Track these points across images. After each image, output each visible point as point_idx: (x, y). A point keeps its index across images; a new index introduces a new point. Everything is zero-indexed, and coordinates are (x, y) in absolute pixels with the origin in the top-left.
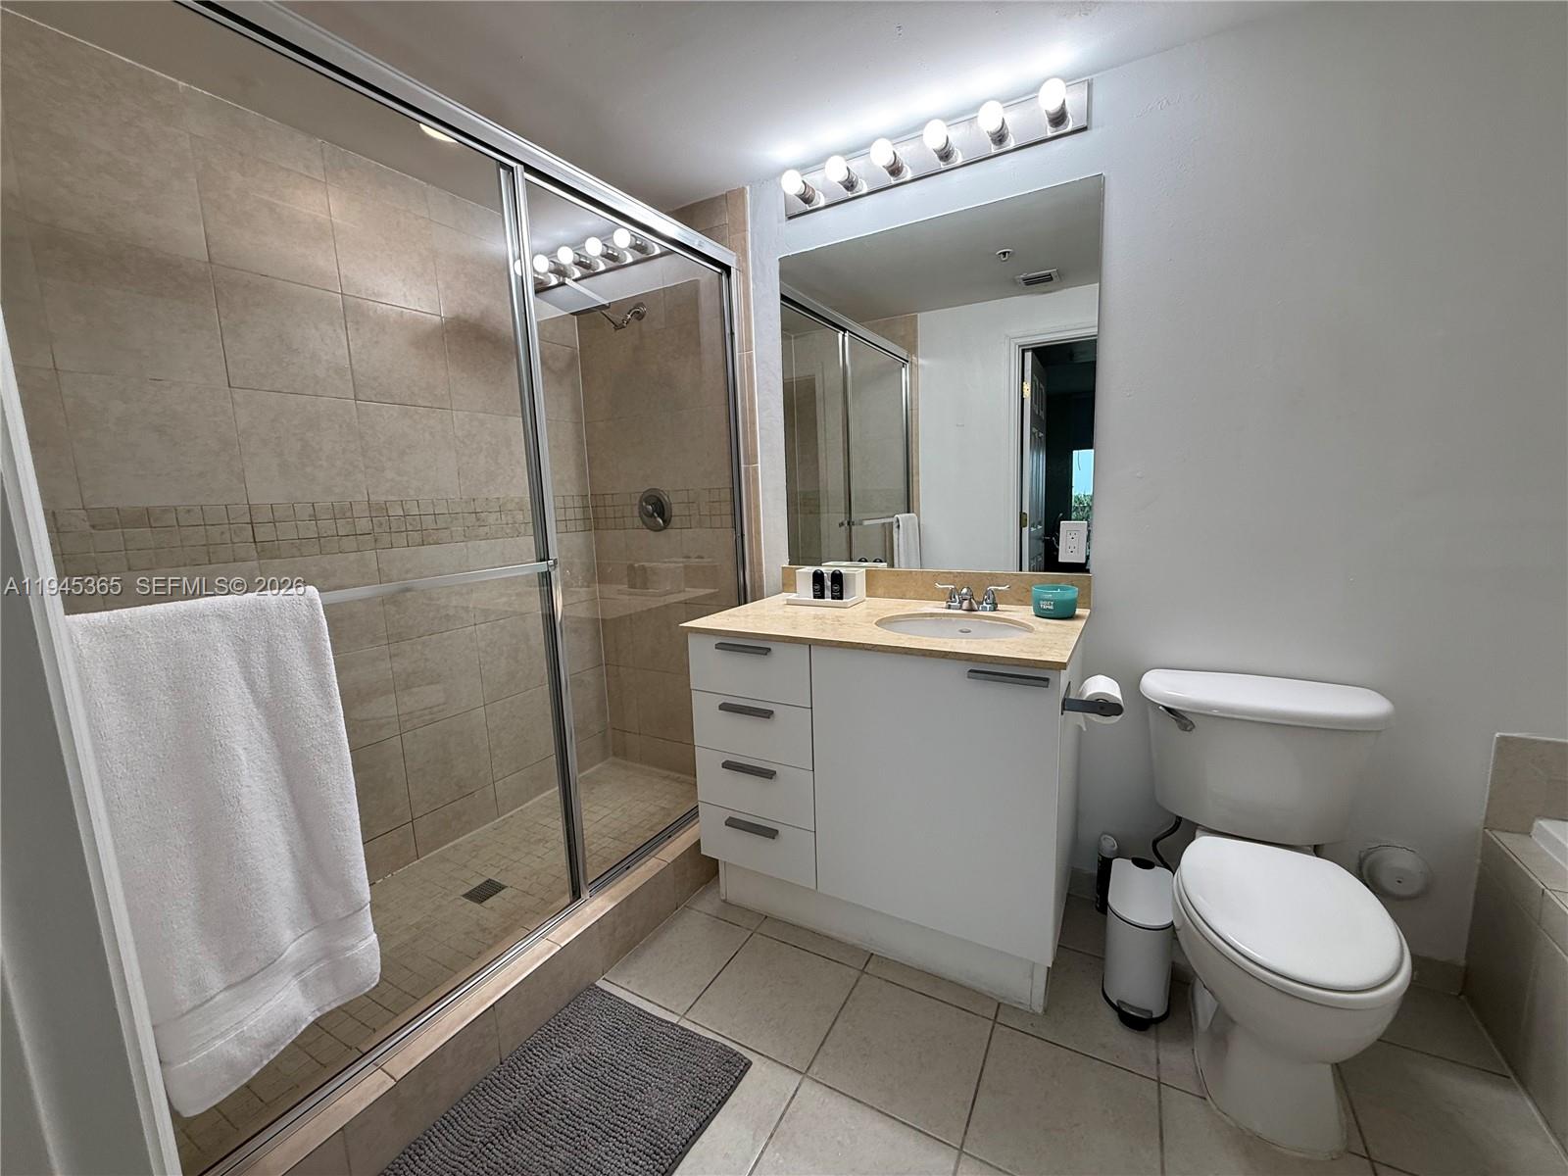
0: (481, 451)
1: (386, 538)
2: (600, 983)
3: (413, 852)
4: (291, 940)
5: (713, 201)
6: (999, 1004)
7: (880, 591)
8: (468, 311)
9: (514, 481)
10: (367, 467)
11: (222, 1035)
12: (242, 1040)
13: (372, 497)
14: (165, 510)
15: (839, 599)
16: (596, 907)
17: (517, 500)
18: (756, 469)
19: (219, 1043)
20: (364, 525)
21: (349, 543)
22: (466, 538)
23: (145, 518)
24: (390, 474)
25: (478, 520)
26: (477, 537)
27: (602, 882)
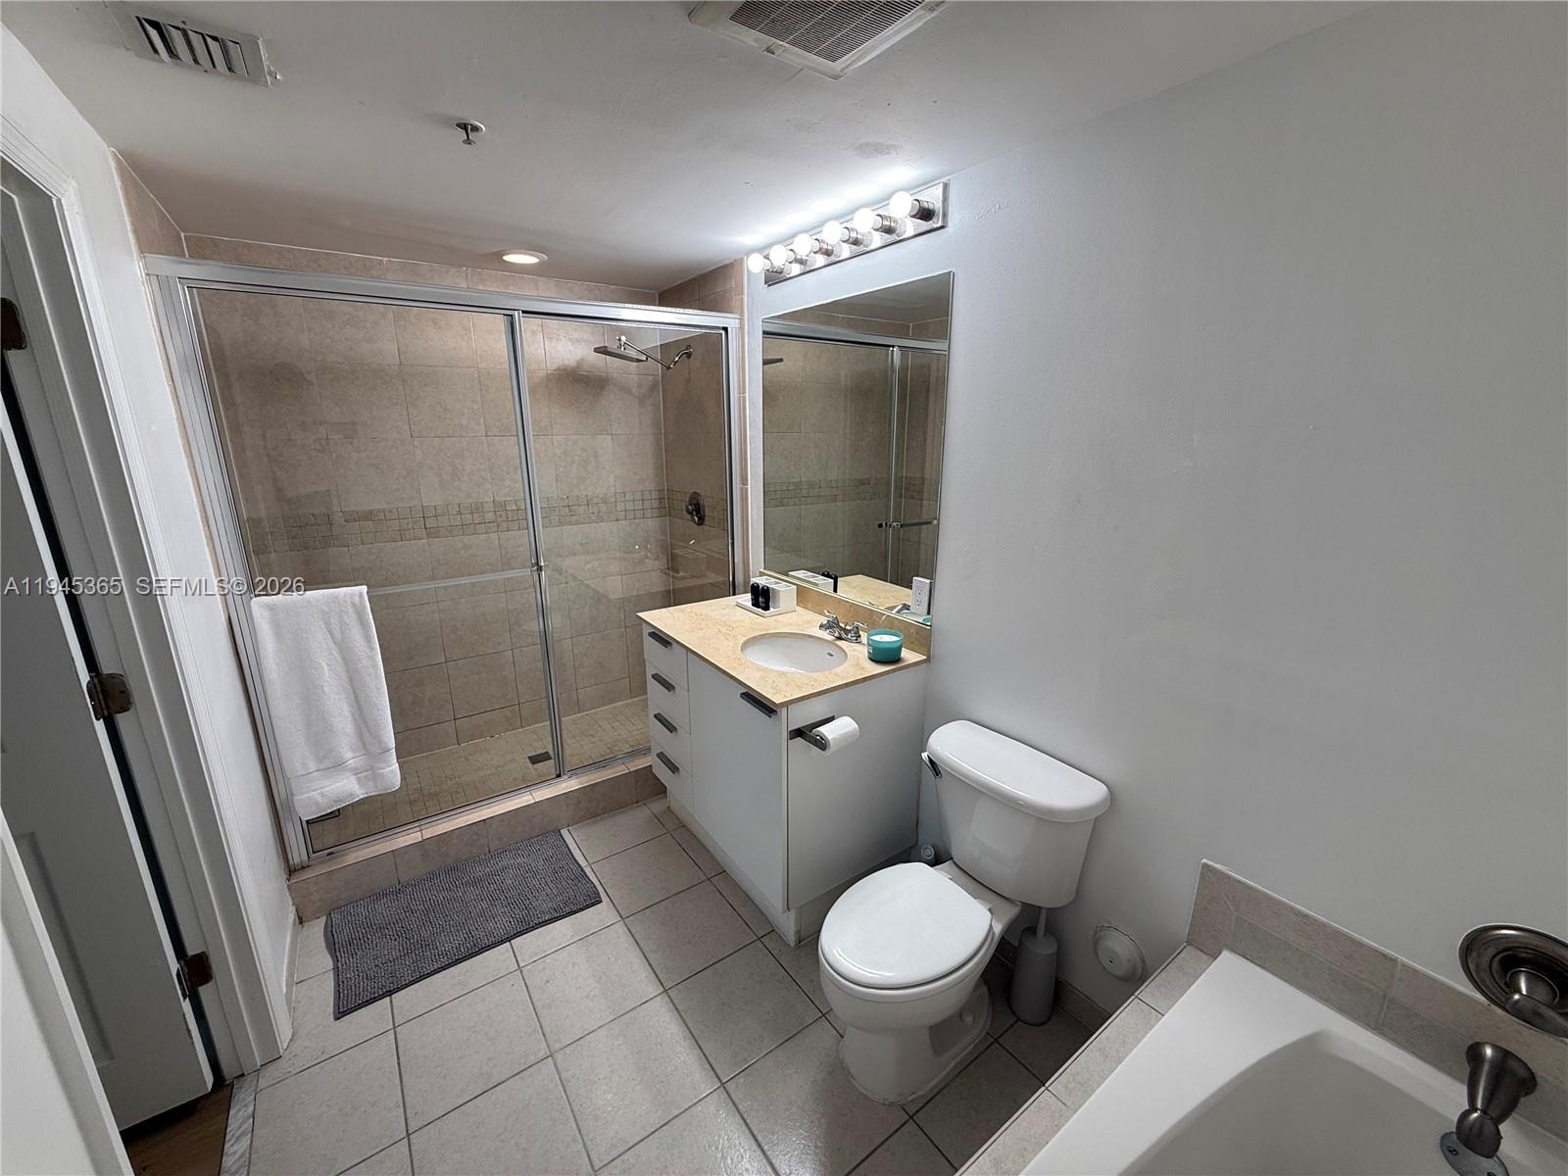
0: (574, 463)
1: (505, 524)
2: (564, 832)
3: (520, 725)
4: (349, 756)
5: (726, 266)
6: (773, 931)
7: (810, 605)
8: (567, 362)
9: (601, 482)
10: (493, 479)
11: (314, 791)
12: (323, 795)
13: (496, 499)
14: (379, 511)
15: (763, 609)
16: (569, 785)
17: (601, 496)
18: (747, 489)
19: (313, 793)
20: (490, 516)
21: (481, 528)
22: (561, 524)
23: (368, 516)
24: (507, 483)
25: (570, 511)
26: (570, 523)
27: (575, 771)
